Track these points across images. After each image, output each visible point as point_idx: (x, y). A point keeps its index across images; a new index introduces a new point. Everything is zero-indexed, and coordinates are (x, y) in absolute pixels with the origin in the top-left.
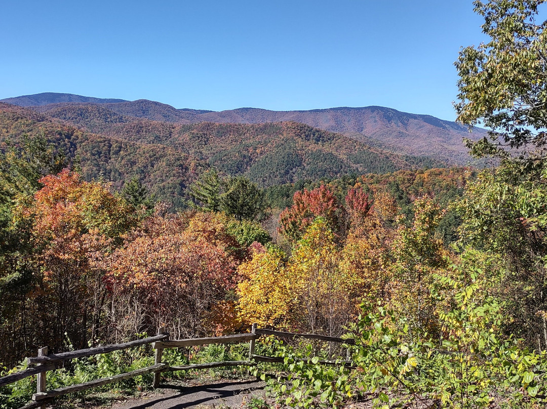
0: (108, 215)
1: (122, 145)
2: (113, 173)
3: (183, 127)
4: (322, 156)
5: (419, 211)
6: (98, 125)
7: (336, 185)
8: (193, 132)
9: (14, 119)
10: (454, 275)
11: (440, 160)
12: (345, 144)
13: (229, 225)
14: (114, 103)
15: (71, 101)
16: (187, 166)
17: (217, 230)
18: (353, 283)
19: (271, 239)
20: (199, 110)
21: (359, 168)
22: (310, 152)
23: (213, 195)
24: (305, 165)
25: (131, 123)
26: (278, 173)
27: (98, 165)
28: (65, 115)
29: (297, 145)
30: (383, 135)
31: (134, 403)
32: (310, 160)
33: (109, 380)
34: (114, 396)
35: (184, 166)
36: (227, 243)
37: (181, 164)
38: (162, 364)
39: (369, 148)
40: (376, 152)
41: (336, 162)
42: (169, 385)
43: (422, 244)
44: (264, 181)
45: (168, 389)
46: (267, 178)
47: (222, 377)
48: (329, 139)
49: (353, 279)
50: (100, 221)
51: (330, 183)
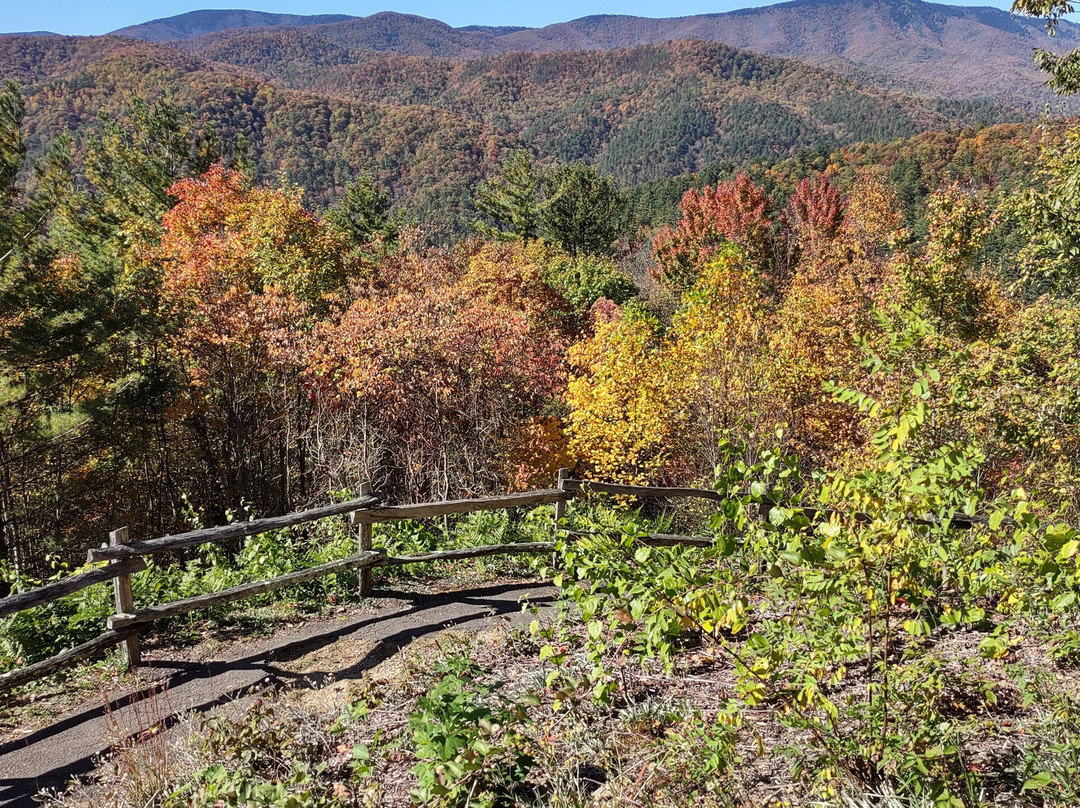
0: (301, 255)
1: (352, 111)
2: (337, 169)
3: (468, 66)
4: (756, 110)
5: (938, 219)
6: (302, 72)
7: (786, 171)
8: (488, 74)
9: (142, 68)
10: (1005, 356)
11: (1013, 105)
12: (807, 82)
13: (553, 266)
14: (331, 24)
15: (246, 24)
16: (481, 148)
17: (524, 278)
18: (799, 377)
19: (636, 291)
20: (500, 28)
21: (836, 133)
22: (731, 103)
23: (522, 205)
24: (721, 132)
25: (365, 64)
26: (664, 152)
27: (308, 155)
28: (238, 54)
29: (703, 90)
30: (888, 57)
31: (319, 627)
32: (731, 121)
33: (264, 586)
34: (280, 614)
35: (474, 148)
36: (545, 302)
37: (467, 144)
38: (373, 553)
39: (859, 87)
40: (873, 96)
41: (786, 122)
42: (391, 591)
43: (944, 291)
44: (636, 171)
45: (388, 600)
46: (641, 164)
47: (500, 574)
48: (772, 73)
49: (798, 369)
50: (287, 267)
51: (774, 167)
